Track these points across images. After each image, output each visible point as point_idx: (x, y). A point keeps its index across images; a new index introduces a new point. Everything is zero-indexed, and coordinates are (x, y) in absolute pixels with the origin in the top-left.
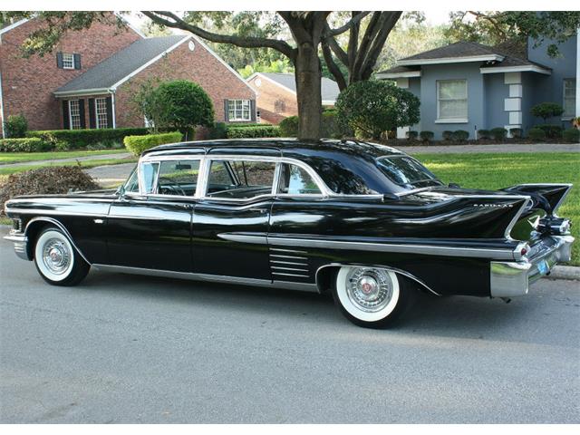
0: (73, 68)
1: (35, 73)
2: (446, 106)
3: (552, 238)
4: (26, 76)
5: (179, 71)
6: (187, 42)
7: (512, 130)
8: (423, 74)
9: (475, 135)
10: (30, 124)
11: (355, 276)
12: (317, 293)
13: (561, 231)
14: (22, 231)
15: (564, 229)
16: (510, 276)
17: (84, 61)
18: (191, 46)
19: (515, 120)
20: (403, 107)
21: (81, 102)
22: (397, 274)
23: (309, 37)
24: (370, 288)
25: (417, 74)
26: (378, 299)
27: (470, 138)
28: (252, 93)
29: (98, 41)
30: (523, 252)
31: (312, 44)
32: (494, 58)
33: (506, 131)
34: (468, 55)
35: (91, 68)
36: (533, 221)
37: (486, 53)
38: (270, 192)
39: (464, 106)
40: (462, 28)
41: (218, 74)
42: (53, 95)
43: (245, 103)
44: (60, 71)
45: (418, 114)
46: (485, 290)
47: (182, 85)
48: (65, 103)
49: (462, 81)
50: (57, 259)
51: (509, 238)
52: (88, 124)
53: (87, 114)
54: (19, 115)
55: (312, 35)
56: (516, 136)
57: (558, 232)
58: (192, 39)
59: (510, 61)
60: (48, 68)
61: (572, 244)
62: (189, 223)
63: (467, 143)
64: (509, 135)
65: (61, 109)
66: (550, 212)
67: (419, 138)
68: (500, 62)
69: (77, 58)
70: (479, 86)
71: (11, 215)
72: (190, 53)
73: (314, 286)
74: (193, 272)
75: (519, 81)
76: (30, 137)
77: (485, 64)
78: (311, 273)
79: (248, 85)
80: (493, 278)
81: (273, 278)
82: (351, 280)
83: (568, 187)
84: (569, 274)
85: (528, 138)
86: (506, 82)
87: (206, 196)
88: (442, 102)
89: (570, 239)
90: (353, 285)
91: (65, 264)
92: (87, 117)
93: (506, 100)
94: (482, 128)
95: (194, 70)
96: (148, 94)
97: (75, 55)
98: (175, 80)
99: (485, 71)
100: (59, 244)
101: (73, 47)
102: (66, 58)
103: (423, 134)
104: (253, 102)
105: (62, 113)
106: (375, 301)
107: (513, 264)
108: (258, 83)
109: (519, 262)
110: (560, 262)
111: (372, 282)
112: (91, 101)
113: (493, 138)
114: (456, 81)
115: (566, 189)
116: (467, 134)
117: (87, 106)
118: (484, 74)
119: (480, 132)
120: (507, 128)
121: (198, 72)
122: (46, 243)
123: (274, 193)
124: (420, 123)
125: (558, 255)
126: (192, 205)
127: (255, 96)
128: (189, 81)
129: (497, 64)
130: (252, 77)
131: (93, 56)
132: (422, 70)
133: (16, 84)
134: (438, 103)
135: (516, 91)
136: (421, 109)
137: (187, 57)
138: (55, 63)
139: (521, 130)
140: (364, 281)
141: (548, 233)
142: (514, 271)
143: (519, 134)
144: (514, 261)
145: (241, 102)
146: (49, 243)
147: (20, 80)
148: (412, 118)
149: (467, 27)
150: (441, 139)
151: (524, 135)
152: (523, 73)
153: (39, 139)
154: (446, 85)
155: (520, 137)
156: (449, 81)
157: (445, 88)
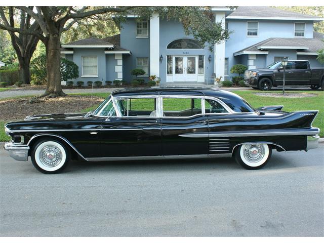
2: (87, 69)
8: (74, 52)
14: (25, 143)
19: (120, 77)
24: (256, 152)
25: (72, 52)
32: (112, 47)
34: (99, 44)
38: (201, 113)
39: (97, 69)
49: (95, 57)
51: (312, 126)
55: (59, 30)
56: (123, 84)
59: (118, 48)
70: (104, 60)
75: (121, 58)
77: (107, 49)
78: (231, 148)
81: (209, 153)
86: (116, 58)
87: (163, 116)
88: (84, 66)
90: (246, 152)
93: (116, 67)
94: (107, 80)
99: (106, 52)
113: (114, 85)
114: (92, 57)
118: (106, 54)
120: (117, 80)
123: (203, 113)
129: (113, 49)
132: (74, 50)
134: (82, 67)
135: (120, 62)
150: (86, 85)
152: (123, 54)
156: (87, 57)
157: (86, 60)
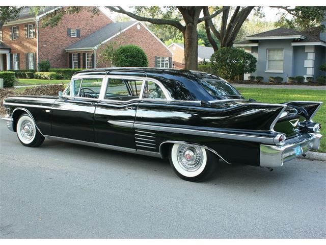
0: (76, 36)
1: (56, 39)
2: (272, 63)
3: (308, 135)
4: (51, 40)
5: (131, 40)
6: (136, 25)
7: (308, 78)
8: (259, 45)
9: (287, 80)
10: (52, 65)
11: (182, 149)
12: (161, 158)
13: (314, 130)
14: (11, 116)
15: (316, 129)
16: (272, 154)
17: (82, 33)
18: (139, 27)
19: (310, 72)
20: (247, 63)
21: (79, 55)
22: (206, 149)
23: (192, 20)
24: (190, 157)
25: (256, 45)
26: (195, 164)
27: (283, 82)
28: (170, 54)
29: (90, 23)
30: (280, 140)
31: (193, 24)
32: (299, 37)
33: (304, 78)
35: (85, 37)
36: (294, 122)
37: (295, 34)
38: (138, 98)
39: (282, 63)
40: (285, 22)
41: (152, 43)
42: (64, 51)
43: (166, 59)
44: (69, 38)
45: (255, 66)
46: (257, 162)
47: (131, 47)
48: (71, 55)
49: (282, 50)
50: (28, 132)
51: (272, 130)
52: (82, 66)
53: (82, 61)
54: (46, 60)
55: (193, 18)
56: (310, 82)
57: (312, 131)
58: (140, 24)
59: (308, 39)
60: (62, 36)
61: (320, 139)
62: (93, 114)
63: (282, 84)
64: (306, 81)
65: (68, 58)
66: (308, 118)
67: (255, 80)
68: (302, 40)
69: (78, 31)
70: (290, 53)
71: (6, 106)
72: (138, 31)
73: (159, 154)
74: (95, 142)
75: (313, 50)
76: (51, 71)
77: (294, 41)
78: (157, 146)
79: (168, 49)
80: (261, 155)
81: (137, 148)
82: (180, 152)
83: (319, 104)
84: (322, 158)
85: (317, 83)
86: (306, 51)
87: (105, 98)
88: (269, 60)
89: (319, 136)
90: (181, 155)
91: (31, 135)
92: (82, 63)
93: (305, 61)
94: (291, 76)
95: (139, 40)
96: (110, 50)
97: (77, 30)
98: (128, 44)
99: (294, 44)
100: (29, 123)
101: (76, 26)
102: (72, 32)
103: (257, 78)
104: (170, 59)
105: (69, 60)
106: (193, 165)
107: (274, 147)
108: (174, 48)
109: (279, 146)
110: (313, 149)
111: (191, 153)
112: (84, 54)
113: (296, 82)
114: (278, 50)
115: (318, 105)
116: (282, 79)
117: (81, 57)
118: (293, 46)
119: (290, 78)
120: (305, 77)
121: (141, 41)
122: (23, 122)
123: (140, 98)
124: (256, 71)
125: (311, 145)
126: (96, 103)
127: (172, 55)
128: (136, 45)
129: (301, 40)
130: (171, 45)
131: (86, 31)
132: (259, 43)
133: (46, 44)
134: (267, 61)
135: (311, 56)
136: (257, 64)
137: (136, 33)
138: (67, 34)
139: (313, 78)
140: (187, 152)
141: (306, 131)
142: (274, 152)
143: (311, 80)
144: (275, 145)
145: (164, 58)
146: (24, 122)
147: (48, 42)
148: (252, 69)
149: (288, 21)
150: (268, 81)
151: (315, 81)
152: (316, 46)
153: (55, 73)
154: (272, 51)
155: (311, 82)
156: (274, 50)
157: (272, 53)
